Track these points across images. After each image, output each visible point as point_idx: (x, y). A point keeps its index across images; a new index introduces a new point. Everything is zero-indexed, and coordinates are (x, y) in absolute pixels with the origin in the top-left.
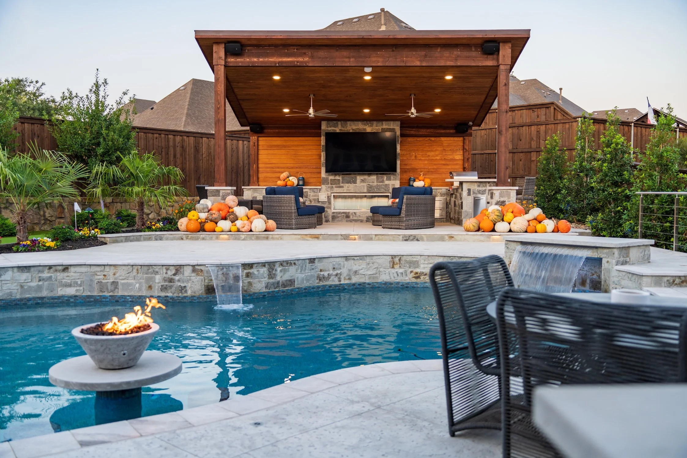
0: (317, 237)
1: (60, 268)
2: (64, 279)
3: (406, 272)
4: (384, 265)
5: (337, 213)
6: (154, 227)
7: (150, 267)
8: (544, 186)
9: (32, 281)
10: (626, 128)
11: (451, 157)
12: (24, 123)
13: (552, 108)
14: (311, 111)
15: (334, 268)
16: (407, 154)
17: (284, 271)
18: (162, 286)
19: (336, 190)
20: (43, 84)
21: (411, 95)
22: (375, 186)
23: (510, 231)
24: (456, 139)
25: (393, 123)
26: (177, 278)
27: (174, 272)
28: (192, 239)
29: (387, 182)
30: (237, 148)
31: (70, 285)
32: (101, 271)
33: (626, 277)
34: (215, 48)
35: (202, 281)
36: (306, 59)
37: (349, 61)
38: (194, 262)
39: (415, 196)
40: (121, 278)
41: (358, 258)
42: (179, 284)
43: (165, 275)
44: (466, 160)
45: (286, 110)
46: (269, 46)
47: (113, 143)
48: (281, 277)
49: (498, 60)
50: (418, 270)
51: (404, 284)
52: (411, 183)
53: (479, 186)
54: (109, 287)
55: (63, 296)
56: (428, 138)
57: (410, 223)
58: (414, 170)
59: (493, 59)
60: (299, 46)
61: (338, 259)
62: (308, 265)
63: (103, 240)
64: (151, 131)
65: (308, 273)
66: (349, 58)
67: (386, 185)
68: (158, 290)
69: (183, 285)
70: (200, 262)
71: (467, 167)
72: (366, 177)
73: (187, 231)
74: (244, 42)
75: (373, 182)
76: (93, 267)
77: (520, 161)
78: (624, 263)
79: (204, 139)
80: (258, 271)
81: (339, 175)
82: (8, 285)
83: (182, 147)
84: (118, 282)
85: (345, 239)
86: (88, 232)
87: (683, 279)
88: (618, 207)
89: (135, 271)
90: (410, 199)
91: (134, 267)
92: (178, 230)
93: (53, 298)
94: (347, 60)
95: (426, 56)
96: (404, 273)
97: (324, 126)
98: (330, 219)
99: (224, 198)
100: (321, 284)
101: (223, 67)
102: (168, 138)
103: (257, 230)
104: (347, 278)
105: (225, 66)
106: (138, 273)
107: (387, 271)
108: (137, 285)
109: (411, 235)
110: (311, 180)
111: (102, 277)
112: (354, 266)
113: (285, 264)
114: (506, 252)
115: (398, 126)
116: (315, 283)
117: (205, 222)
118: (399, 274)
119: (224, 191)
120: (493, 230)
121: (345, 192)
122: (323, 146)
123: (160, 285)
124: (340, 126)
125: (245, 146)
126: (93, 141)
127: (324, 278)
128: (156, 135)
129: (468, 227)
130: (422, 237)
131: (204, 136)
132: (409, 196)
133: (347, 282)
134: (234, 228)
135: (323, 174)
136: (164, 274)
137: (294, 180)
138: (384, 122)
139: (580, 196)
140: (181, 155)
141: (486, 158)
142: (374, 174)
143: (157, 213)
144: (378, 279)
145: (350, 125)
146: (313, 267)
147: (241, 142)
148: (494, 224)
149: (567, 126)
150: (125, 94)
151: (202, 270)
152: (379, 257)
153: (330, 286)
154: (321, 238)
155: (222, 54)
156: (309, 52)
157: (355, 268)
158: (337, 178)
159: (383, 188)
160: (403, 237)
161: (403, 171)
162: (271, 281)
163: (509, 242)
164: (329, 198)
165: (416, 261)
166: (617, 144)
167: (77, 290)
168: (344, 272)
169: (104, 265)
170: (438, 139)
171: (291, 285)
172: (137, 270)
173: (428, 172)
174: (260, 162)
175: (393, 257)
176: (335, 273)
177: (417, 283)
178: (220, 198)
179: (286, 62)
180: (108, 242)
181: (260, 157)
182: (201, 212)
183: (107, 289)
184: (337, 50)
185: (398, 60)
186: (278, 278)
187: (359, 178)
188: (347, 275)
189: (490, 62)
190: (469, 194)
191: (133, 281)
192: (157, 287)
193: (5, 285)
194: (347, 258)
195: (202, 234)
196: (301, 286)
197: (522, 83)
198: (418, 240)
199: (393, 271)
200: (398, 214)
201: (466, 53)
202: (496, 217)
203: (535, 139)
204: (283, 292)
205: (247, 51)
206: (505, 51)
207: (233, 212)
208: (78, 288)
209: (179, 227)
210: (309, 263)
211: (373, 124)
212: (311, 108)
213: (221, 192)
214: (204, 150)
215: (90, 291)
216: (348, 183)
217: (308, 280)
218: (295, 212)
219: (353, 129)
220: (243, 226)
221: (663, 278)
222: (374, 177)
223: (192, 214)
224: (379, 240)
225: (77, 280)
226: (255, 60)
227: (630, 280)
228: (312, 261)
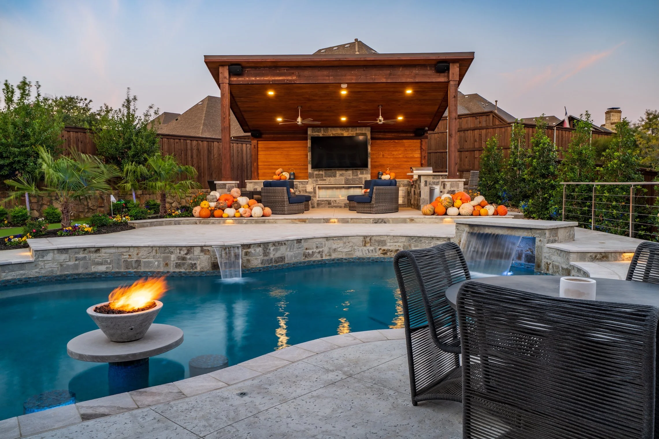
0: (304, 221)
1: (93, 250)
2: (96, 258)
3: (375, 249)
4: (358, 244)
5: (321, 200)
6: (173, 214)
7: (167, 248)
8: (485, 178)
9: (70, 261)
10: (550, 131)
11: (411, 155)
12: (70, 132)
13: (491, 116)
14: (299, 119)
15: (317, 247)
16: (376, 154)
17: (276, 250)
18: (176, 263)
19: (320, 182)
20: (91, 101)
21: (379, 106)
22: (351, 179)
23: (459, 214)
24: (415, 141)
25: (365, 129)
26: (188, 257)
27: (185, 252)
28: (204, 223)
29: (360, 176)
30: (242, 150)
31: (101, 264)
32: (127, 252)
33: (556, 253)
34: (221, 69)
35: (209, 259)
36: (294, 78)
37: (329, 79)
38: (203, 244)
39: (382, 187)
40: (143, 257)
41: (337, 238)
42: (190, 262)
43: (178, 255)
44: (423, 157)
45: (279, 119)
46: (264, 67)
47: (142, 147)
48: (274, 255)
49: (448, 77)
50: (385, 248)
51: (374, 259)
52: (380, 176)
53: (434, 178)
54: (134, 265)
55: (95, 273)
56: (393, 141)
57: (379, 208)
58: (382, 166)
59: (445, 76)
60: (288, 67)
61: (320, 239)
62: (295, 245)
63: (132, 225)
64: (173, 137)
65: (296, 251)
66: (329, 76)
67: (360, 178)
68: (173, 266)
69: (193, 262)
70: (208, 244)
71: (424, 163)
72: (344, 172)
73: (199, 217)
74: (244, 64)
75: (350, 176)
76: (119, 249)
77: (466, 158)
78: (554, 241)
79: (215, 143)
80: (255, 250)
81: (322, 170)
82: (49, 264)
83: (198, 149)
84: (140, 261)
85: (326, 222)
86: (121, 219)
87: (604, 254)
88: (545, 194)
89: (154, 251)
90: (379, 189)
91: (153, 248)
92: (193, 216)
93: (87, 274)
94: (327, 78)
95: (390, 74)
96: (374, 250)
97: (310, 132)
98: (316, 205)
99: (229, 190)
100: (307, 259)
101: (228, 84)
102: (186, 143)
103: (256, 216)
104: (328, 254)
105: (229, 84)
106: (156, 253)
107: (360, 249)
108: (156, 263)
109: (380, 219)
110: (300, 175)
111: (128, 256)
112: (334, 245)
113: (277, 244)
114: (456, 233)
115: (368, 131)
116: (302, 259)
117: (215, 210)
118: (370, 251)
119: (229, 185)
120: (446, 214)
121: (327, 184)
122: (309, 147)
123: (175, 262)
124: (322, 132)
125: (248, 148)
126: (125, 146)
127: (309, 255)
128: (176, 141)
129: (426, 211)
130: (389, 220)
131: (215, 140)
132: (378, 187)
133: (328, 258)
134: (238, 215)
135: (310, 170)
136: (178, 253)
137: (286, 175)
138: (358, 128)
139: (514, 186)
140: (197, 156)
141: (439, 156)
142: (350, 170)
143: (178, 202)
144: (353, 255)
145: (331, 131)
146: (300, 246)
147: (244, 145)
148: (446, 209)
149: (503, 130)
150: (151, 107)
151: (209, 250)
152: (353, 237)
153: (314, 262)
154: (307, 221)
155: (227, 74)
156: (296, 72)
157: (334, 246)
158: (321, 173)
159: (358, 181)
160: (373, 221)
161: (373, 167)
162: (266, 258)
163: (459, 225)
164: (314, 189)
165: (384, 240)
166: (544, 144)
167: (107, 268)
168: (326, 250)
169: (129, 247)
170: (401, 141)
171: (282, 261)
172: (156, 250)
173: (393, 167)
174: (259, 161)
175: (365, 237)
176: (318, 251)
177: (384, 258)
178: (226, 190)
179: (278, 80)
180: (136, 227)
181: (259, 157)
182: (211, 202)
183: (132, 266)
184: (319, 70)
185: (368, 78)
186: (271, 256)
187: (338, 173)
188: (328, 253)
189: (442, 79)
190: (426, 185)
191: (152, 260)
192: (172, 264)
193: (47, 265)
194: (327, 238)
195: (212, 220)
196: (290, 262)
197: (466, 97)
198: (385, 223)
199: (365, 248)
200: (369, 201)
201: (422, 72)
202: (447, 203)
203: (477, 140)
204: (276, 267)
205: (246, 72)
206: (454, 70)
207: (237, 201)
208: (108, 266)
209: (194, 214)
210: (297, 243)
211: (349, 130)
212: (299, 117)
213: (227, 185)
214: (215, 151)
215: (118, 268)
216: (329, 176)
217: (296, 257)
218: (286, 201)
219: (333, 134)
220: (245, 212)
221: (587, 254)
222: (350, 172)
223: (204, 204)
224: (354, 222)
225: (107, 259)
226: (253, 79)
227: (559, 256)
228: (299, 241)
